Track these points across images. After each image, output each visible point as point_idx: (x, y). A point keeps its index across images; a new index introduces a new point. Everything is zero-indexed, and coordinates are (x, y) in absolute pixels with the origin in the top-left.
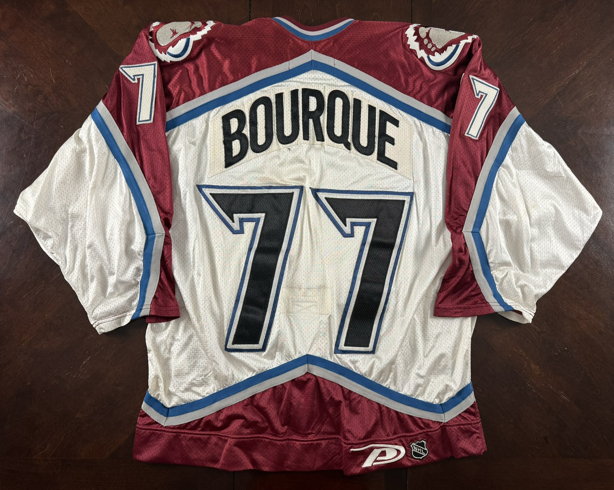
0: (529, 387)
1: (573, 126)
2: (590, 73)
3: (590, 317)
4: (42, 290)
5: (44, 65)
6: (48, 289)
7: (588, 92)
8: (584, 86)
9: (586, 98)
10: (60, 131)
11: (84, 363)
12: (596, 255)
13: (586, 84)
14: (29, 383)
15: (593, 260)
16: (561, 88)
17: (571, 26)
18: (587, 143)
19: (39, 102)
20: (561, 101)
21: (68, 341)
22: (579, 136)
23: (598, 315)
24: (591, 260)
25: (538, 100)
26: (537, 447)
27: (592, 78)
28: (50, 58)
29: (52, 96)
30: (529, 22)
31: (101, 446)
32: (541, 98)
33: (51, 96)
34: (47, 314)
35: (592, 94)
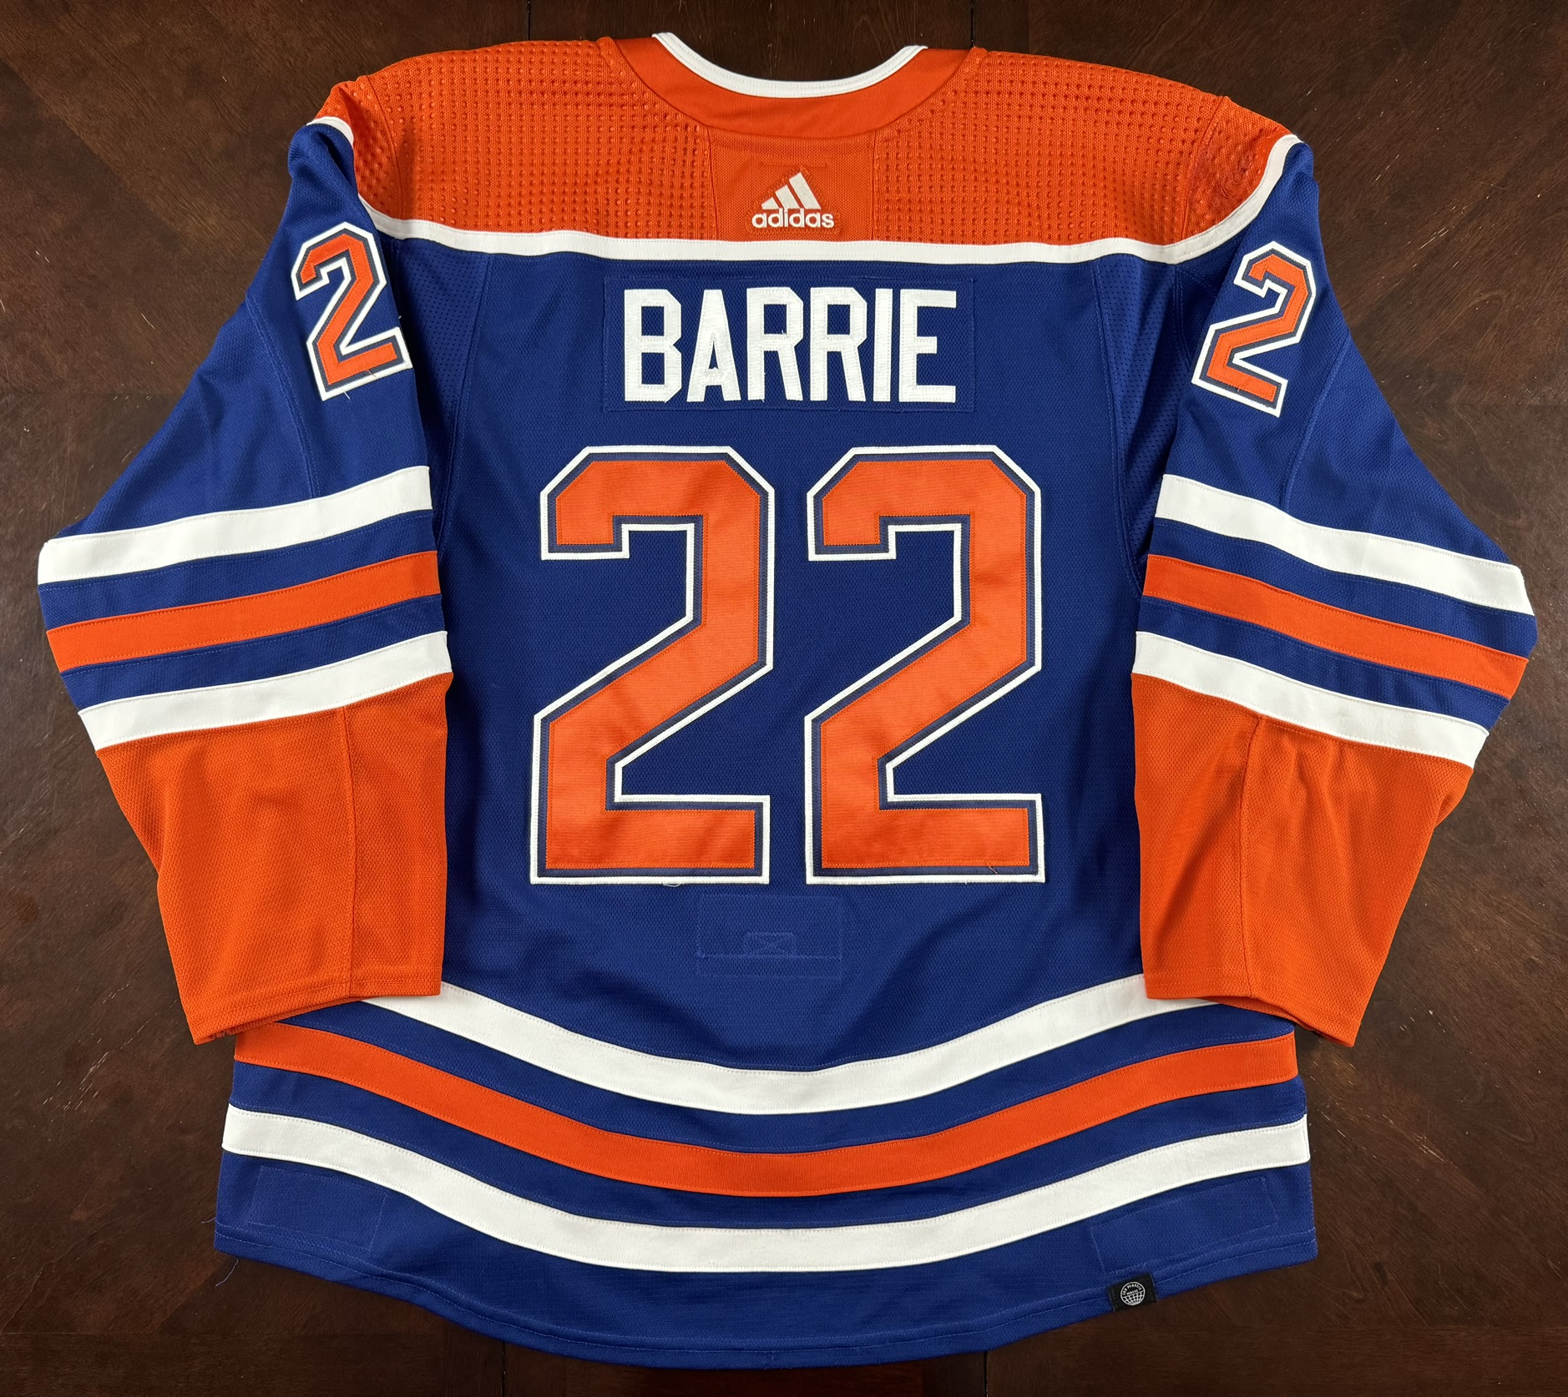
0: (1327, 1123)
1: (1434, 385)
2: (1480, 237)
3: (1496, 921)
8: (1465, 271)
9: (1470, 306)
10: (21, 443)
11: (91, 1070)
16: (1396, 282)
17: (1422, 106)
18: (1475, 433)
20: (1398, 316)
21: (47, 1012)
22: (1454, 412)
23: (1522, 916)
26: (1355, 1294)
27: (1486, 249)
31: (139, 1299)
35: (1487, 296)
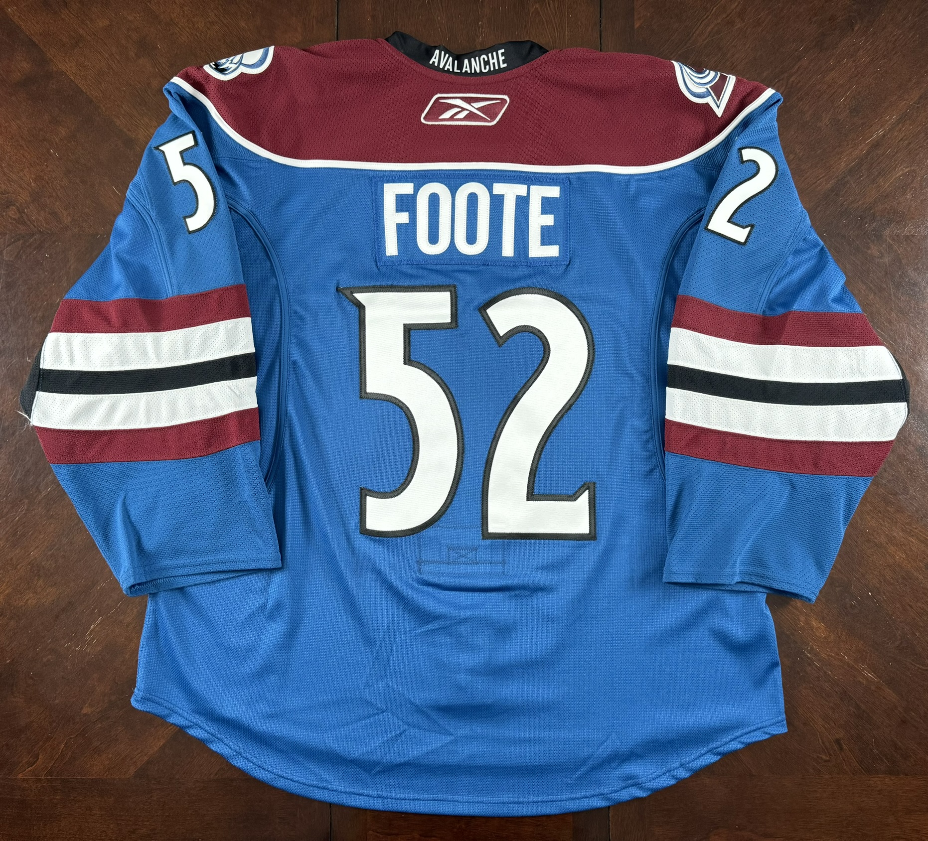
0: (809, 658)
1: (875, 224)
2: (903, 134)
3: (909, 540)
4: (24, 514)
5: (17, 158)
6: (34, 513)
7: (900, 166)
8: (894, 155)
9: (897, 176)
10: (44, 263)
11: (92, 627)
12: (919, 438)
13: (896, 153)
14: (7, 660)
15: (913, 446)
16: (853, 162)
17: (869, 56)
18: (899, 252)
19: (11, 218)
20: (854, 183)
21: (66, 593)
22: (887, 240)
24: (911, 448)
25: (815, 183)
26: (824, 757)
27: (906, 142)
28: (25, 146)
29: (31, 207)
30: (797, 53)
31: (121, 757)
32: (820, 179)
33: (29, 207)
34: (33, 551)
35: (907, 170)
